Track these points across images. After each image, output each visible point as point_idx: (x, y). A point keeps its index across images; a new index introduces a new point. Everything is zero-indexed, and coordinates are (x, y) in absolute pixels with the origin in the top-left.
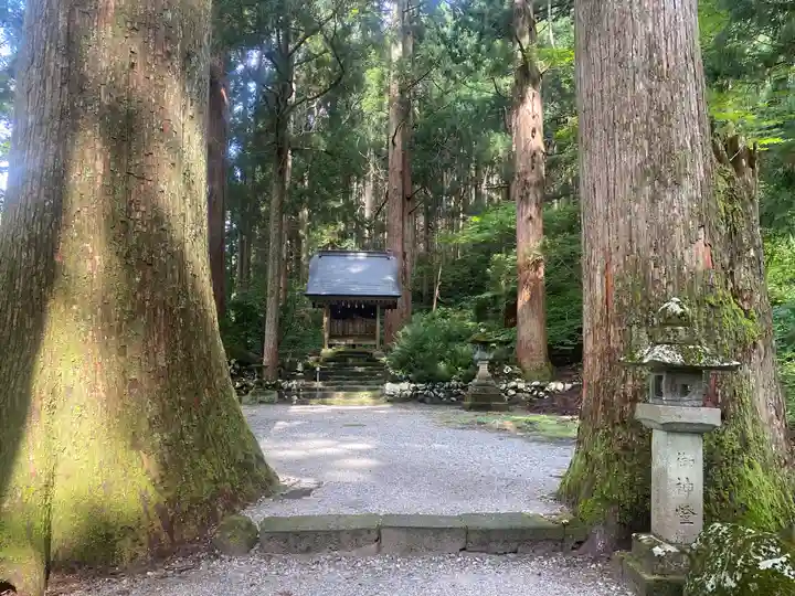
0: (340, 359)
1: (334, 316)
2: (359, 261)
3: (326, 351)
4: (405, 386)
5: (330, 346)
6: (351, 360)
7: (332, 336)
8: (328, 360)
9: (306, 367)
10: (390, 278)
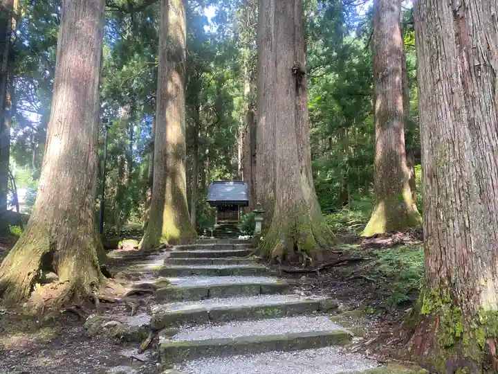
0: (222, 228)
1: (220, 210)
2: (231, 186)
3: (216, 225)
4: (246, 237)
5: (218, 223)
6: (227, 229)
7: (219, 219)
8: (217, 229)
9: (208, 231)
10: (244, 193)
